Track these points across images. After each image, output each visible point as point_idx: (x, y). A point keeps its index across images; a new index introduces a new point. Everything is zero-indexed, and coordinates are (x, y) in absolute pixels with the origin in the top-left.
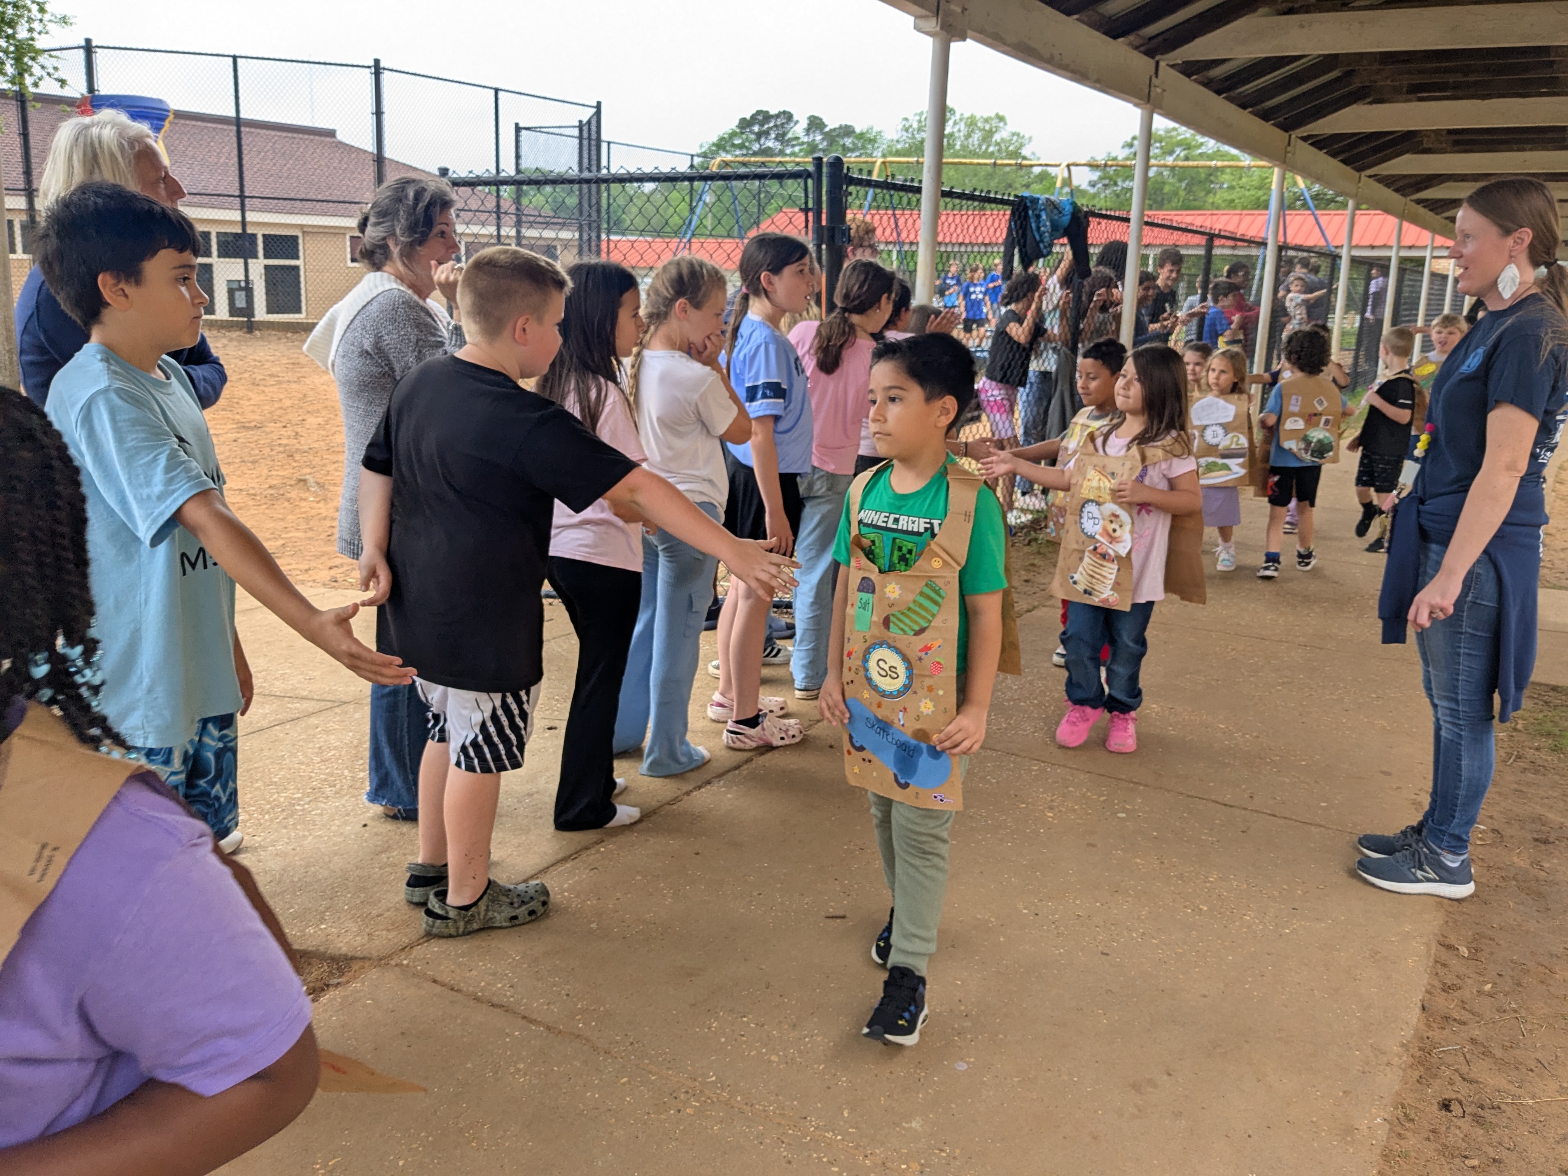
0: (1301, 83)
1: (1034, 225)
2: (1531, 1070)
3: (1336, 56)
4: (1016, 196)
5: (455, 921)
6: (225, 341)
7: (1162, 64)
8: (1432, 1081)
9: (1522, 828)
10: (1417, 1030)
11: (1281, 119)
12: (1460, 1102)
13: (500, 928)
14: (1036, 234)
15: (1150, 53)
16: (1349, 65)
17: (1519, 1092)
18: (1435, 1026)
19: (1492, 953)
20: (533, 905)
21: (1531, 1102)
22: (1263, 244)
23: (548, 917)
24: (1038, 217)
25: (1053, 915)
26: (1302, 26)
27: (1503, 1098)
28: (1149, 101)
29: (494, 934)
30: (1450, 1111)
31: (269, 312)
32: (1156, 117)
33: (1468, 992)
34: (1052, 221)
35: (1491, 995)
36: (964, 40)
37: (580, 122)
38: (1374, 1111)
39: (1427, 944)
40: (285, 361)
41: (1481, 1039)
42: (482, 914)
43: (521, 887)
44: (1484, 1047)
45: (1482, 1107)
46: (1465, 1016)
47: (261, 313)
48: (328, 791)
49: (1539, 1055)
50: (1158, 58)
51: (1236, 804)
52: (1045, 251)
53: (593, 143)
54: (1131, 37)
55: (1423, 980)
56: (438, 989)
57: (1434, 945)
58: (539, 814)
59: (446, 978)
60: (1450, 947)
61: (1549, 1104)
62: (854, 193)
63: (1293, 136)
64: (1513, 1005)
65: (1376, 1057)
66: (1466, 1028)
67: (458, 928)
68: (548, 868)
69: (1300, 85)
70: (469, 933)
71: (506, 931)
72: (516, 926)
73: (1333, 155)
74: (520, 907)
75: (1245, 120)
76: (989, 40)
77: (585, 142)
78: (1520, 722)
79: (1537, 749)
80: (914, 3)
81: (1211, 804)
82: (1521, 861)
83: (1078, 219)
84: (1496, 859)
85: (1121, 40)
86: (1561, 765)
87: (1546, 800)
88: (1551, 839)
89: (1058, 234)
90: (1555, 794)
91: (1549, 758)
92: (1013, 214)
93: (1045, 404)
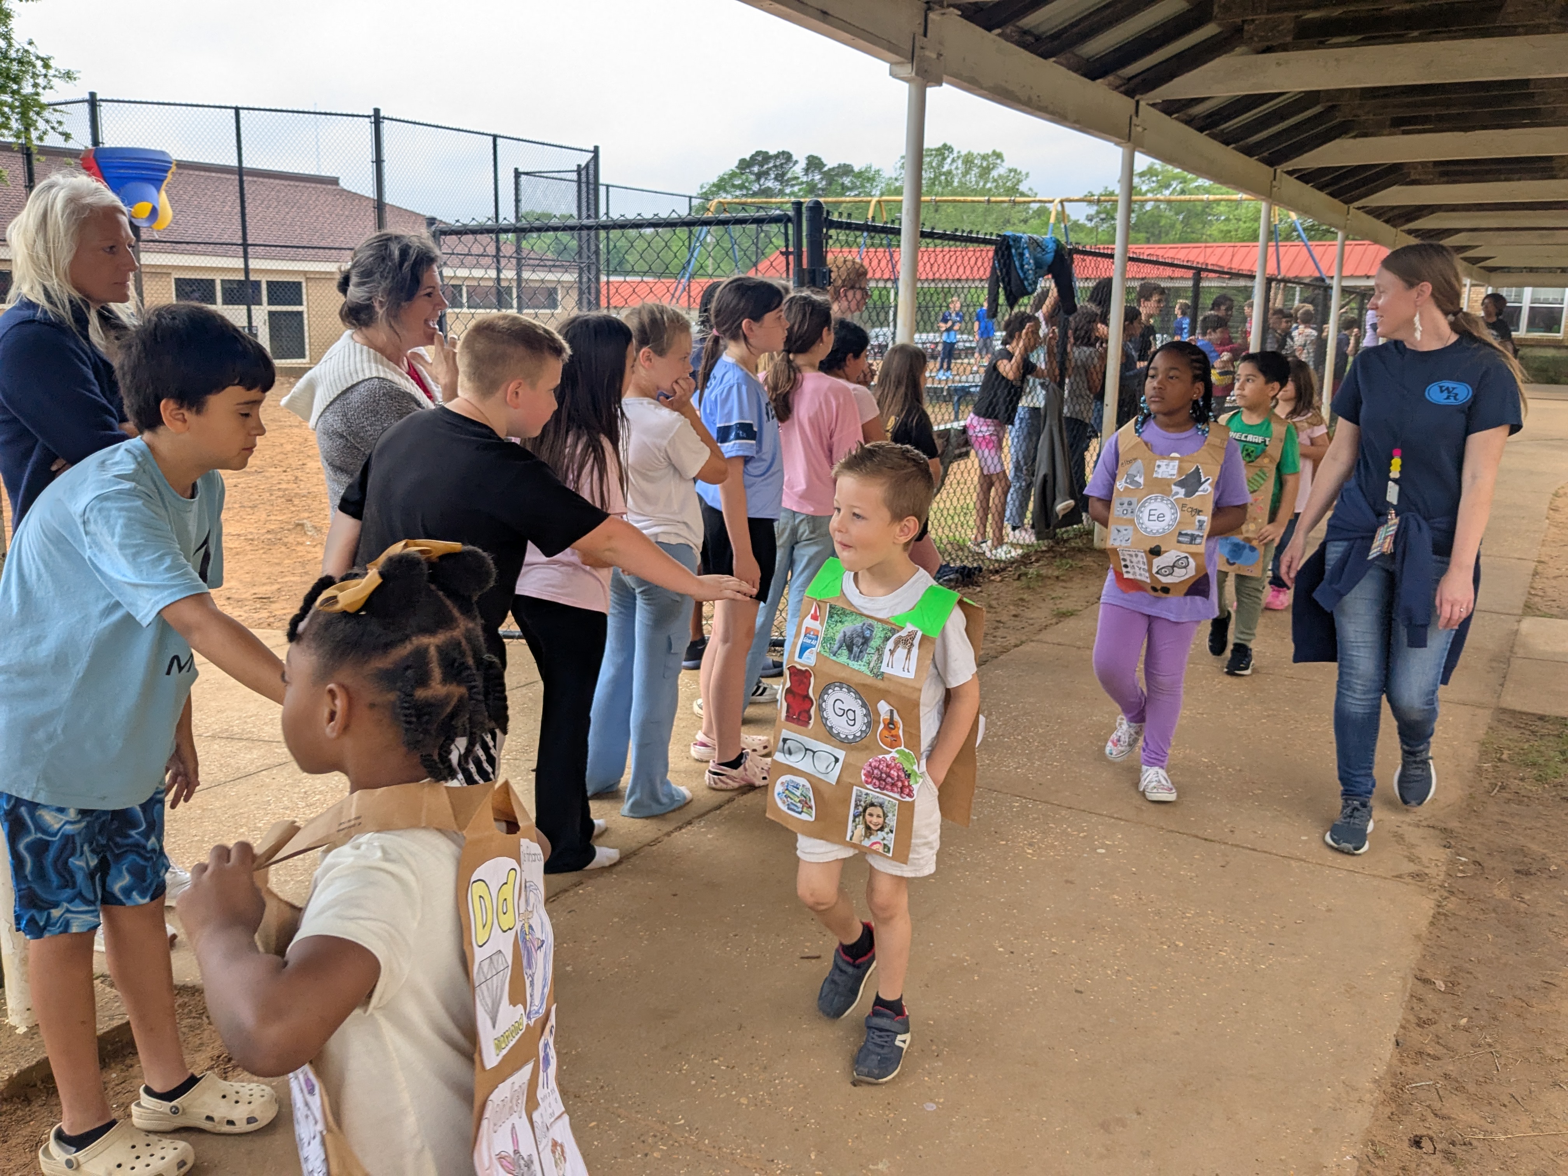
0: (1283, 119)
1: (1017, 263)
2: (1505, 1106)
3: (1316, 92)
4: (999, 235)
7: (1142, 103)
8: (1403, 1117)
9: (1503, 859)
10: (1390, 1066)
11: (1265, 154)
12: (1431, 1139)
14: (1020, 271)
15: (1130, 93)
16: (1327, 101)
17: (1490, 1127)
18: (1408, 1061)
19: (1469, 987)
21: (1503, 1138)
22: (1252, 277)
24: (1022, 255)
25: (1029, 953)
26: (1278, 64)
27: (1475, 1134)
28: (1129, 140)
30: (1421, 1148)
32: (1138, 156)
33: (1442, 1028)
34: (1035, 259)
35: (1466, 1029)
36: (941, 85)
37: (579, 166)
38: (1343, 1149)
39: (1403, 979)
41: (1454, 1075)
44: (1457, 1082)
45: (1453, 1144)
46: (1440, 1051)
49: (1512, 1090)
50: (1137, 98)
51: (1217, 838)
52: (1029, 289)
53: (591, 187)
54: (1111, 78)
55: (1397, 1015)
57: (1411, 981)
60: (1426, 981)
61: (1521, 1139)
62: (835, 237)
63: (1278, 171)
64: (1489, 1040)
65: (1348, 1093)
66: (1440, 1063)
69: (1281, 121)
73: (1320, 188)
75: (1229, 156)
76: (966, 84)
77: (584, 186)
78: (1506, 752)
79: (1522, 779)
80: (890, 50)
81: (1191, 839)
82: (1501, 893)
83: (1063, 256)
84: (1476, 892)
85: (1099, 81)
86: (1546, 795)
87: (1529, 831)
88: (1533, 871)
89: (1041, 272)
90: (1539, 825)
91: (1534, 789)
92: (996, 252)
93: (1034, 439)
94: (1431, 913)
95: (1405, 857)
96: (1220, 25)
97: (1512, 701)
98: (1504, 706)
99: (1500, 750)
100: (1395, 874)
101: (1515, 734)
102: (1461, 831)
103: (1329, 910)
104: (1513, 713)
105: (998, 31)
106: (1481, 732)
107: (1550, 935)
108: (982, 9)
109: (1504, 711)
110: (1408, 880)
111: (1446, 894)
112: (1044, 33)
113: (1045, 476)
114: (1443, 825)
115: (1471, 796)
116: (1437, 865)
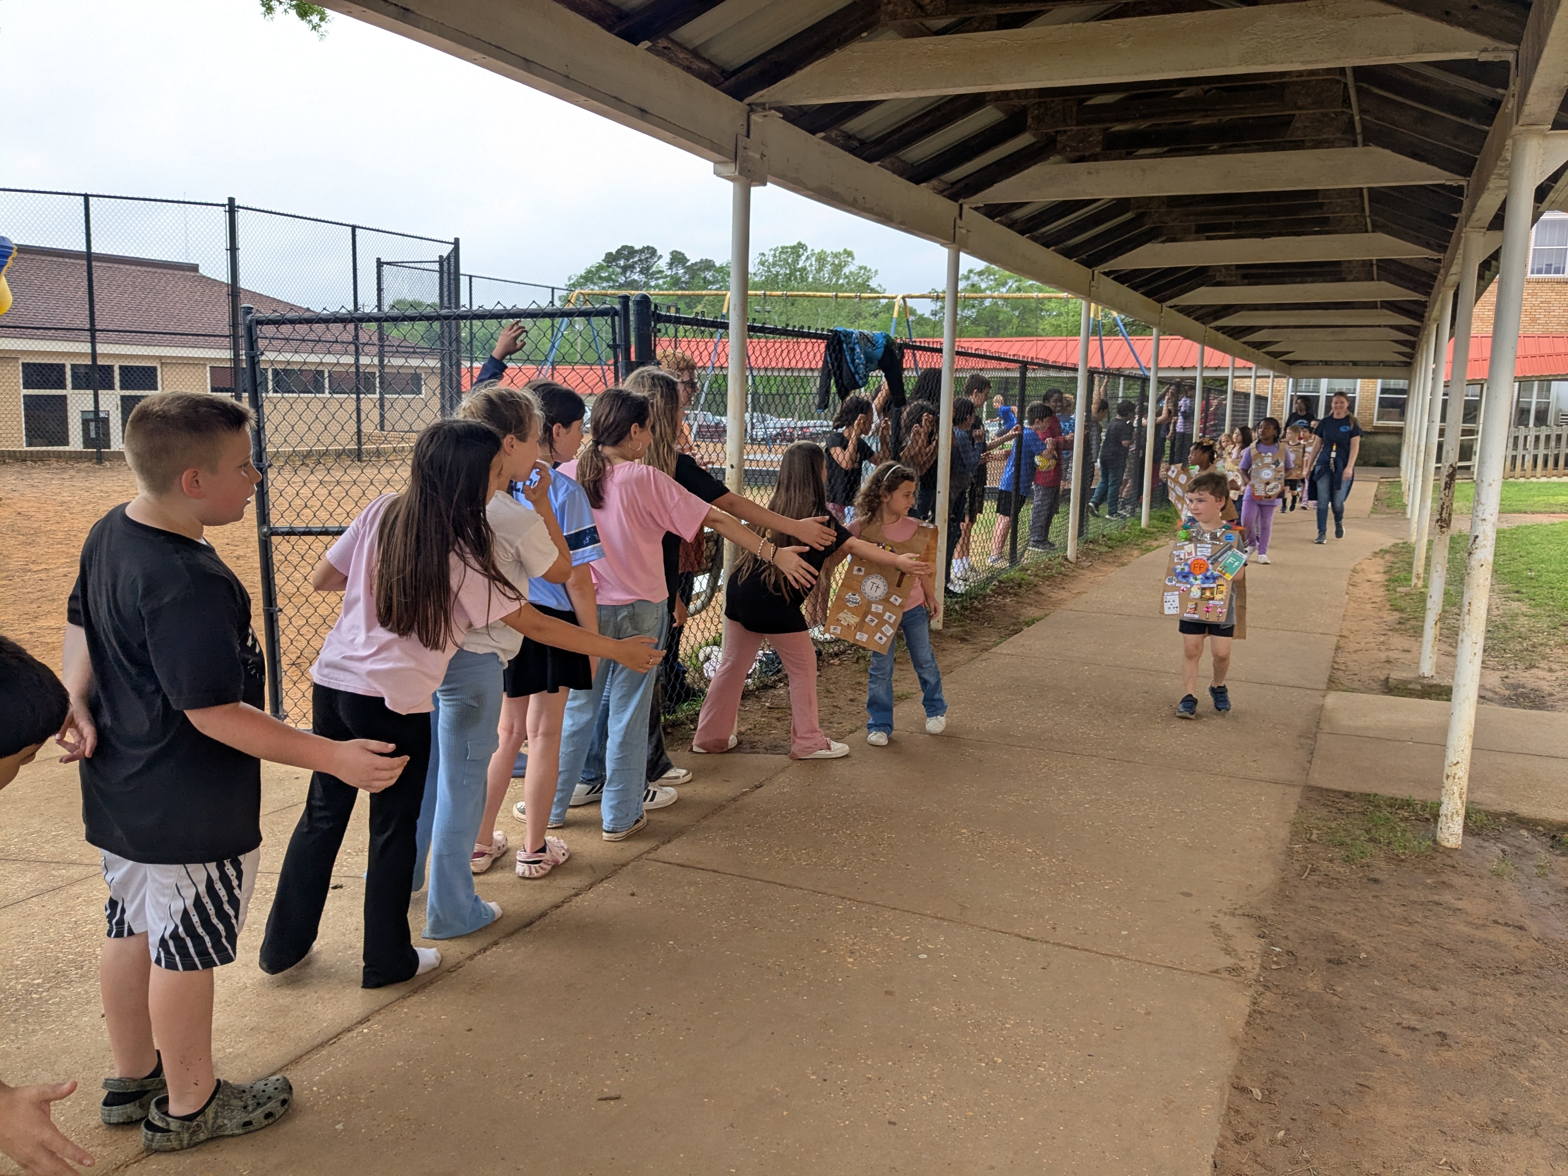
0: (1097, 224)
1: (848, 358)
3: (1127, 200)
4: (829, 331)
5: (178, 1133)
6: (72, 472)
7: (965, 207)
9: (1316, 948)
11: (1084, 256)
13: (232, 1136)
14: (851, 366)
15: (954, 197)
16: (1139, 208)
19: (1285, 1094)
20: (270, 1106)
22: (1075, 370)
24: (853, 350)
25: (842, 1079)
26: (1089, 173)
28: (954, 241)
32: (963, 256)
33: (1260, 1143)
34: (865, 354)
35: (1283, 1144)
36: (765, 184)
37: (440, 257)
39: (1221, 1089)
42: (210, 1122)
43: (260, 1086)
46: (1258, 1171)
48: (73, 974)
50: (961, 201)
51: (1038, 937)
52: (860, 382)
53: (452, 277)
54: (934, 182)
55: (1215, 1131)
57: (1227, 1089)
60: (1243, 1090)
62: (663, 331)
63: (1096, 272)
64: (1306, 1155)
67: (181, 1141)
68: (300, 1057)
69: (1097, 226)
70: (196, 1145)
72: (250, 1132)
73: (1135, 288)
74: (254, 1110)
75: (1049, 257)
76: (788, 186)
77: (445, 275)
78: (1315, 832)
79: (1331, 860)
80: (712, 150)
81: (1014, 939)
82: (1314, 986)
83: (892, 351)
84: (1291, 985)
85: (923, 185)
86: (1354, 877)
87: (1339, 916)
88: (1344, 959)
89: (873, 366)
90: (1348, 909)
91: (1342, 870)
92: (827, 347)
94: (1247, 1011)
95: (1222, 949)
96: (1034, 135)
97: (1320, 778)
98: (1313, 783)
99: (1309, 830)
100: (1211, 969)
101: (1323, 812)
102: (1275, 919)
103: (1148, 1013)
104: (1321, 790)
105: (822, 134)
106: (1291, 812)
107: (1363, 1031)
108: (806, 113)
109: (1313, 788)
110: (1225, 975)
111: (1261, 989)
112: (868, 138)
114: (1258, 913)
115: (1284, 881)
116: (1252, 958)
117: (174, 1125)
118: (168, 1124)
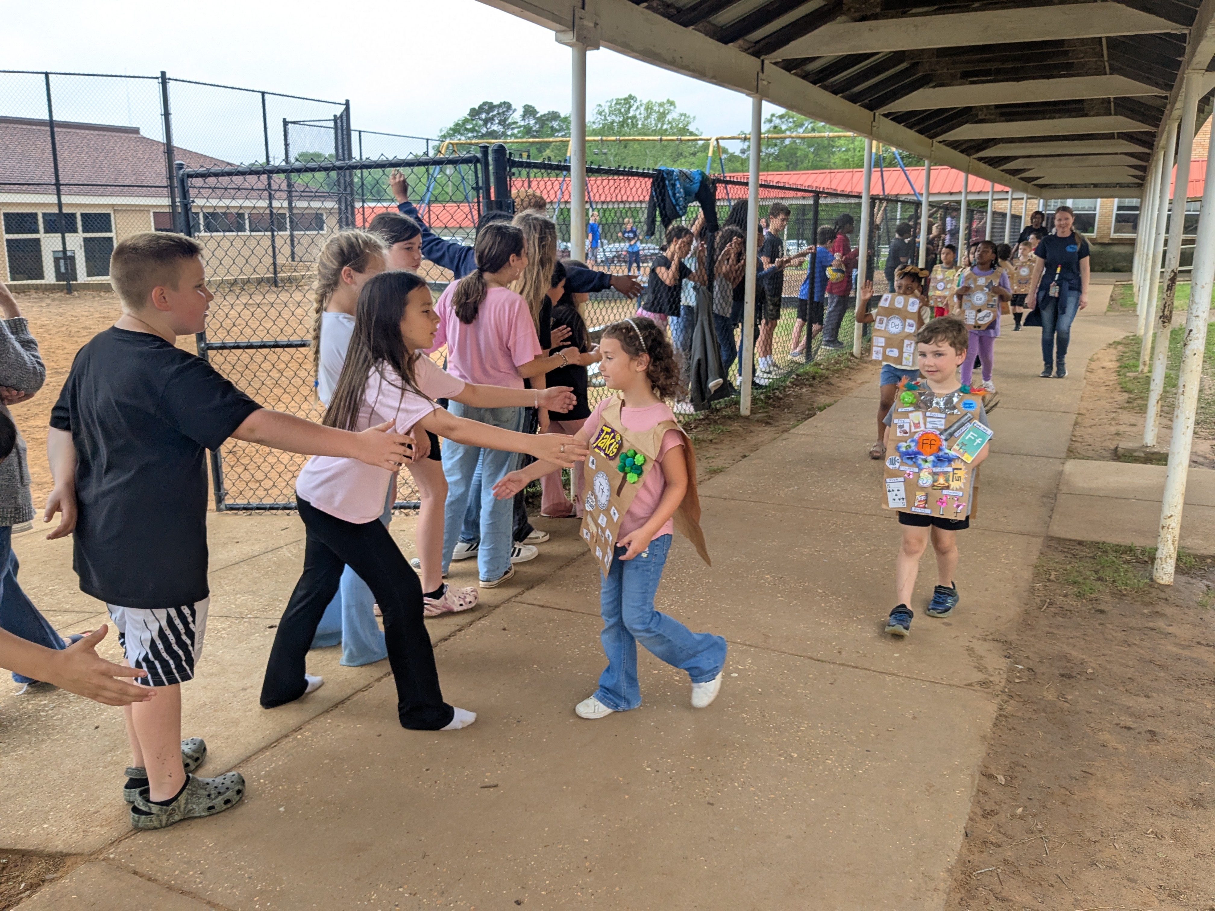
0: (878, 73)
1: (670, 192)
2: (1052, 886)
3: (903, 52)
4: (654, 170)
5: (158, 816)
6: (48, 301)
7: (766, 62)
8: (970, 902)
9: (1051, 666)
10: (960, 855)
11: (867, 101)
13: (200, 817)
14: (673, 199)
15: (757, 54)
16: (914, 59)
17: (1041, 907)
18: (975, 850)
19: (1024, 779)
20: (228, 795)
22: (860, 197)
23: (243, 803)
24: (674, 185)
25: (671, 771)
26: (871, 30)
28: (757, 91)
29: (193, 823)
31: (89, 275)
32: (765, 103)
33: (1002, 818)
34: (685, 188)
35: (1022, 818)
36: (598, 48)
37: (335, 116)
39: (972, 776)
40: (97, 315)
41: (1012, 860)
42: (182, 807)
43: (220, 779)
44: (1015, 866)
46: (1000, 838)
47: (82, 277)
49: (1058, 871)
50: (763, 57)
51: (827, 659)
52: (681, 212)
53: (345, 132)
54: (740, 42)
55: (967, 809)
56: (137, 879)
57: (977, 776)
58: (249, 707)
59: (145, 869)
60: (990, 777)
62: (516, 175)
63: (877, 114)
64: (1039, 827)
65: (926, 883)
66: (1000, 850)
67: (161, 821)
68: (250, 757)
69: (877, 75)
70: (172, 824)
71: (205, 819)
72: (214, 814)
73: (910, 127)
74: (216, 798)
75: (838, 103)
76: (620, 48)
77: (339, 131)
78: (1053, 573)
79: (1065, 596)
80: (554, 20)
81: (807, 661)
82: (1050, 695)
83: (707, 185)
84: (1030, 694)
85: (732, 42)
86: (1084, 608)
87: (1071, 640)
88: (1074, 674)
89: (691, 198)
90: (1078, 634)
91: (1075, 603)
92: (653, 184)
93: (690, 331)
94: (995, 715)
95: (975, 667)
97: (1058, 530)
98: (1052, 534)
99: (1048, 572)
100: (965, 682)
101: (1060, 557)
102: (1018, 642)
103: (914, 718)
104: (1059, 540)
105: (646, 4)
106: (1034, 557)
107: (1088, 730)
109: (1052, 538)
110: (977, 687)
111: (1006, 698)
113: (699, 360)
114: (1005, 638)
115: (1027, 612)
116: (999, 673)
117: (155, 809)
118: (150, 809)
